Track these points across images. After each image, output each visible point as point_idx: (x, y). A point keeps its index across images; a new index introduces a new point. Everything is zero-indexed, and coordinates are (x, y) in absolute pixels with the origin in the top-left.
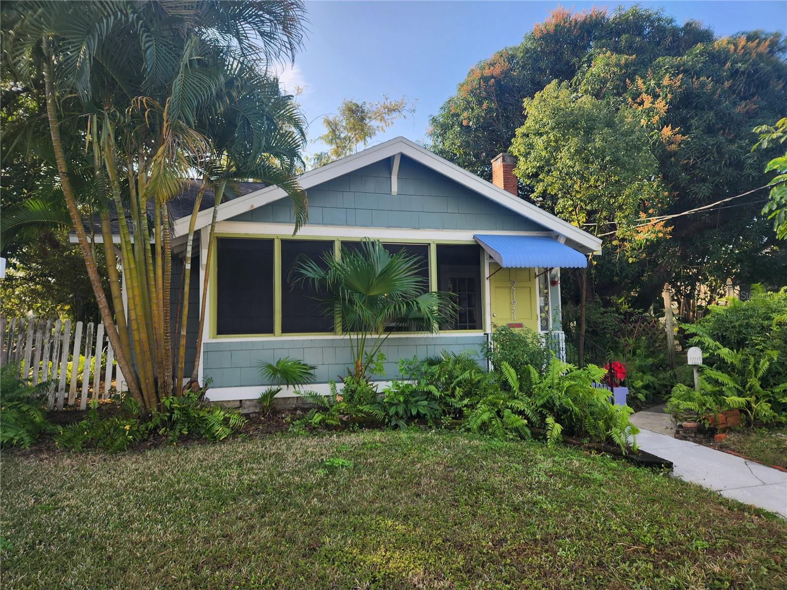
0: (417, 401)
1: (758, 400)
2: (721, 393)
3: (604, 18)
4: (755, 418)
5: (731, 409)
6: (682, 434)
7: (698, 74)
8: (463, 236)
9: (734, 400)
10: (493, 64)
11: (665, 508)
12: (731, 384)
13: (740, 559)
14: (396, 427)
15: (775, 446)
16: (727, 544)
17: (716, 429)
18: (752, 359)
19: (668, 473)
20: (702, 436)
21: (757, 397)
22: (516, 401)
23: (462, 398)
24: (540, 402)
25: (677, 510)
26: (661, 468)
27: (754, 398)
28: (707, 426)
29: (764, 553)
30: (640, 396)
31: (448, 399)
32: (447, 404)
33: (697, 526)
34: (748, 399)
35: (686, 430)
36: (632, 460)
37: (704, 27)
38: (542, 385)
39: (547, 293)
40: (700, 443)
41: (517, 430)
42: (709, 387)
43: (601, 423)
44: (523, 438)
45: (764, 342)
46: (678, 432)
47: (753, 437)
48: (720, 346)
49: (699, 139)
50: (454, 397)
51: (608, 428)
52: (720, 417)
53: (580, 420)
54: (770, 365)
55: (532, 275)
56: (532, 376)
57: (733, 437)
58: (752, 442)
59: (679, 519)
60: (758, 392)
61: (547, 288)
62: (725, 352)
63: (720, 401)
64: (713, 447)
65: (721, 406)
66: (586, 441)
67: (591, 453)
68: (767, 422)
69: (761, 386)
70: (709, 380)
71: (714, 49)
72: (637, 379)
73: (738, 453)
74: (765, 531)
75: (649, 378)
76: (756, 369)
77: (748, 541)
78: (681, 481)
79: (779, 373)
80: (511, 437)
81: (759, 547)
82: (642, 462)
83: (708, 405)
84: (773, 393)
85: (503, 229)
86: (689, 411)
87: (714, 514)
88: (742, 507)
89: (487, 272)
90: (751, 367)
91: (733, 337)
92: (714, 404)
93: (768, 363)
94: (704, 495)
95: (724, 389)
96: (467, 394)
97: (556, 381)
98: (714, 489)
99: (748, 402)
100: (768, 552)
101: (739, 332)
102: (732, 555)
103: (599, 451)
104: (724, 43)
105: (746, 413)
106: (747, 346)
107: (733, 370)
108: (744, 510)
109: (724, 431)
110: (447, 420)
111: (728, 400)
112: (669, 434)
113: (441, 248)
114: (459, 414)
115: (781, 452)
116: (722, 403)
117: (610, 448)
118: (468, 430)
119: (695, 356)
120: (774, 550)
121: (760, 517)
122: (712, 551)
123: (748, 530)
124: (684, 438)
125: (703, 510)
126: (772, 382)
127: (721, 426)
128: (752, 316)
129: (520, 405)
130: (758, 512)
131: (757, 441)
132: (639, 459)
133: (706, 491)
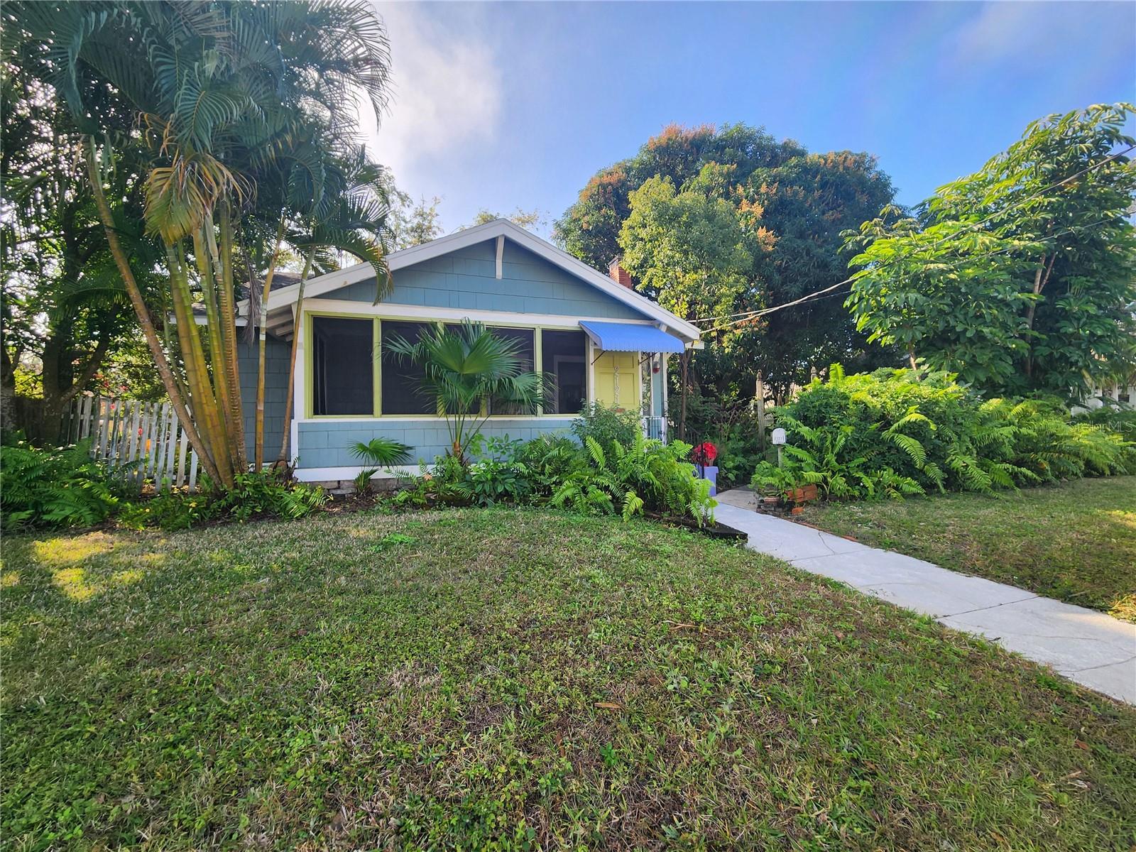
0: (503, 480)
1: (834, 474)
2: (801, 469)
3: (711, 135)
4: (830, 492)
5: (809, 484)
6: (763, 508)
7: (792, 183)
8: (567, 322)
9: (812, 475)
10: (611, 174)
11: (728, 579)
12: (810, 460)
13: (798, 636)
14: (484, 505)
15: (847, 518)
16: (786, 619)
17: (794, 503)
18: (830, 436)
19: (742, 545)
20: (781, 509)
21: (833, 471)
22: (602, 477)
23: (551, 476)
24: (624, 477)
25: (741, 581)
26: (736, 539)
27: (830, 473)
28: (785, 500)
29: (826, 628)
30: (730, 476)
31: (537, 476)
32: (536, 482)
33: (758, 598)
34: (825, 474)
35: (767, 504)
36: (708, 531)
37: (799, 147)
38: (626, 460)
39: (650, 380)
40: (779, 516)
41: (600, 506)
42: (790, 464)
43: (681, 496)
44: (606, 513)
45: (841, 420)
46: (759, 507)
47: (828, 510)
48: (801, 425)
49: (791, 242)
50: (544, 474)
51: (688, 501)
52: (798, 492)
53: (662, 495)
54: (846, 441)
55: (636, 363)
56: (617, 451)
57: (809, 510)
58: (827, 514)
59: (741, 591)
60: (834, 467)
61: (649, 375)
62: (805, 430)
63: (799, 477)
64: (790, 520)
65: (800, 481)
66: (666, 515)
67: (669, 526)
68: (841, 496)
69: (836, 461)
70: (790, 457)
71: (806, 163)
72: (729, 460)
73: (813, 524)
74: (830, 602)
75: (740, 460)
76: (833, 446)
77: (810, 614)
78: (754, 552)
79: (854, 450)
80: (594, 512)
81: (820, 622)
82: (717, 534)
83: (787, 480)
84: (847, 468)
85: (608, 317)
86: (771, 486)
87: (778, 586)
88: (809, 577)
89: (591, 356)
90: (828, 443)
91: (813, 416)
92: (793, 479)
93: (844, 439)
94: (773, 565)
95: (803, 465)
96: (557, 471)
97: (641, 455)
98: (784, 560)
99: (825, 478)
100: (830, 626)
101: (819, 411)
102: (791, 631)
103: (677, 524)
104: (816, 158)
105: (822, 488)
106: (825, 424)
107: (812, 447)
108: (810, 580)
109: (801, 505)
110: (535, 497)
111: (806, 475)
112: (752, 509)
113: (546, 333)
114: (548, 492)
115: (853, 524)
116: (799, 478)
117: (688, 521)
118: (554, 507)
119: (779, 436)
120: (837, 624)
121: (826, 586)
122: (768, 627)
123: (812, 601)
124: (765, 512)
125: (767, 581)
126: (847, 458)
127: (798, 501)
128: (831, 397)
129: (606, 482)
130: (825, 583)
131: (832, 513)
132: (713, 531)
133: (775, 562)
